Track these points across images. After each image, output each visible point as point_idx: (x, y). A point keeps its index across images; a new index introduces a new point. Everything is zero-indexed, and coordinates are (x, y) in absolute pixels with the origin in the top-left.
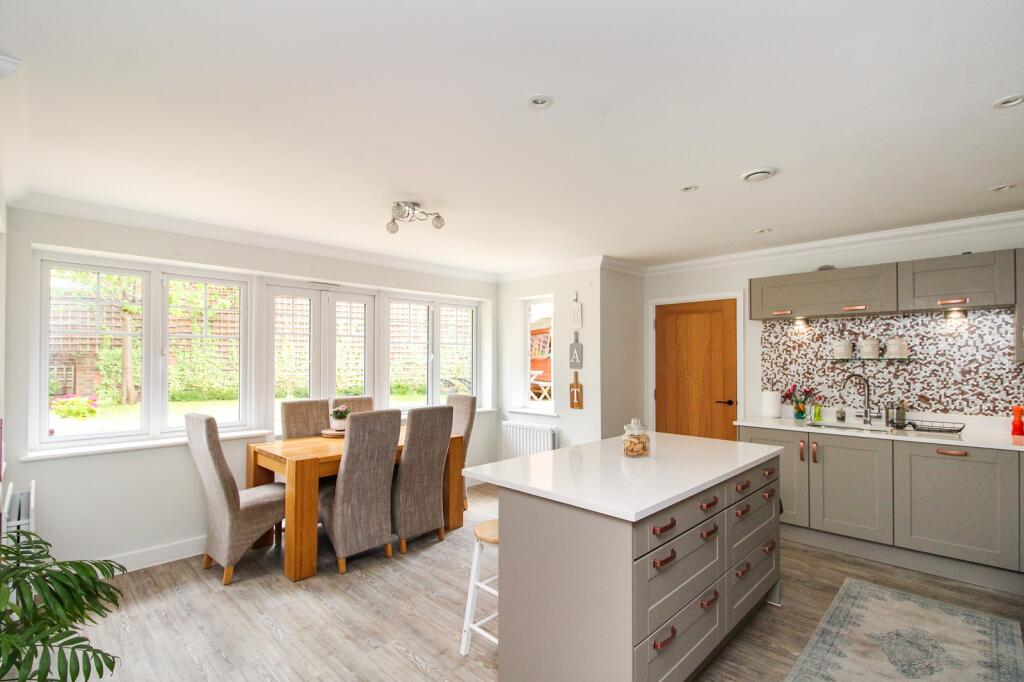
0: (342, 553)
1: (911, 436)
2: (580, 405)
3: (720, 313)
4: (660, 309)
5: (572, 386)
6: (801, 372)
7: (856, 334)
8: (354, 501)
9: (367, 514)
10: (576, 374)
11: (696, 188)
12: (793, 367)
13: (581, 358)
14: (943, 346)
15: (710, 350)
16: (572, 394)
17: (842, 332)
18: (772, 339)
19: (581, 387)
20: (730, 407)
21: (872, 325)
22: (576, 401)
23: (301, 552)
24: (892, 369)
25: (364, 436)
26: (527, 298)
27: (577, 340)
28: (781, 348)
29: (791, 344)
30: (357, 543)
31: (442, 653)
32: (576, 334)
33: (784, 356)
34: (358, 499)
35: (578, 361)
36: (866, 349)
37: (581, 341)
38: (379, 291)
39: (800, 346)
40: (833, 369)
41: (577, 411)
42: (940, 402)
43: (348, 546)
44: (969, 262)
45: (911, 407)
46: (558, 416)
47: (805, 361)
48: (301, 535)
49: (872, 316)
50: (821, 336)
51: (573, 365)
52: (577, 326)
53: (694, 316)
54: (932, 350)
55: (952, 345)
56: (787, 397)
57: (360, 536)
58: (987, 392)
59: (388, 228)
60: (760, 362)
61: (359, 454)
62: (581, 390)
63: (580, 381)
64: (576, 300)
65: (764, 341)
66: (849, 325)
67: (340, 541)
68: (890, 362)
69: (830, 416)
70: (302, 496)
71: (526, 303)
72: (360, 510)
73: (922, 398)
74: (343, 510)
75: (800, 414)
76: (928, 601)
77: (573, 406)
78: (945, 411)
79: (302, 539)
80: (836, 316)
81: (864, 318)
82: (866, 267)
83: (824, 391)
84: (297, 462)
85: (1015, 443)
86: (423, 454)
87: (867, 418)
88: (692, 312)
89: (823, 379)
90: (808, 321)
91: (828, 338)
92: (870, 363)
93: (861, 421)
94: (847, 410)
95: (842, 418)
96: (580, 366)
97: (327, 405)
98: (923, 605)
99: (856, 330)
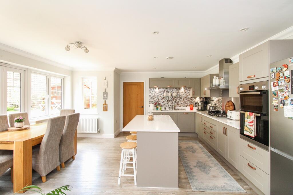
0: (44, 174)
1: (178, 111)
2: (107, 110)
3: (140, 85)
4: (124, 83)
5: (104, 105)
6: (157, 99)
7: (167, 92)
8: (48, 153)
9: (52, 157)
10: (105, 101)
11: (157, 57)
12: (156, 98)
13: (107, 96)
14: (181, 94)
15: (138, 94)
16: (104, 107)
17: (165, 91)
18: (151, 92)
19: (107, 105)
20: (143, 108)
21: (170, 90)
22: (105, 109)
23: (26, 179)
24: (173, 99)
25: (55, 127)
26: (83, 77)
27: (105, 91)
28: (153, 94)
29: (155, 93)
30: (49, 168)
31: (113, 187)
32: (105, 89)
33: (154, 96)
34: (50, 152)
35: (106, 97)
36: (170, 95)
37: (107, 91)
38: (27, 69)
39: (157, 94)
40: (163, 99)
41: (105, 112)
42: (180, 105)
43: (46, 171)
44: (185, 79)
45: (176, 106)
46: (98, 114)
47: (158, 97)
48: (26, 172)
49: (170, 88)
50: (161, 92)
51: (104, 99)
52: (106, 87)
53: (133, 86)
54: (179, 95)
55: (182, 94)
56: (155, 105)
57: (50, 166)
58: (186, 102)
59: (65, 48)
60: (149, 97)
61: (52, 134)
62: (107, 106)
63: (107, 103)
64: (105, 79)
65: (150, 93)
66: (166, 90)
67: (43, 169)
68: (173, 97)
69: (163, 108)
70: (26, 156)
71: (83, 78)
72: (50, 155)
73: (178, 104)
74: (44, 158)
75: (157, 109)
76: (187, 141)
77: (104, 110)
78: (181, 106)
79: (26, 174)
80: (164, 88)
81: (168, 88)
82: (169, 78)
83: (162, 104)
84: (24, 142)
85: (191, 111)
86: (71, 130)
87: (170, 108)
88: (133, 85)
89: (161, 101)
90: (159, 89)
91: (162, 92)
92: (169, 97)
93: (169, 109)
94: (166, 107)
95: (165, 109)
96: (107, 99)
97: (7, 117)
98: (186, 142)
99: (167, 91)
